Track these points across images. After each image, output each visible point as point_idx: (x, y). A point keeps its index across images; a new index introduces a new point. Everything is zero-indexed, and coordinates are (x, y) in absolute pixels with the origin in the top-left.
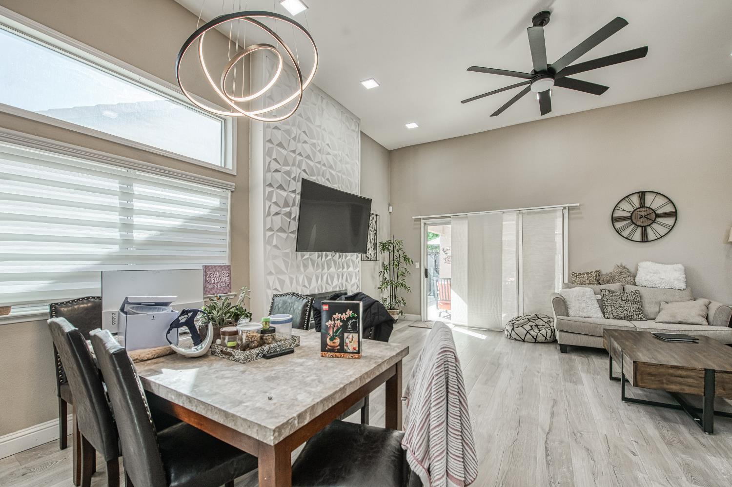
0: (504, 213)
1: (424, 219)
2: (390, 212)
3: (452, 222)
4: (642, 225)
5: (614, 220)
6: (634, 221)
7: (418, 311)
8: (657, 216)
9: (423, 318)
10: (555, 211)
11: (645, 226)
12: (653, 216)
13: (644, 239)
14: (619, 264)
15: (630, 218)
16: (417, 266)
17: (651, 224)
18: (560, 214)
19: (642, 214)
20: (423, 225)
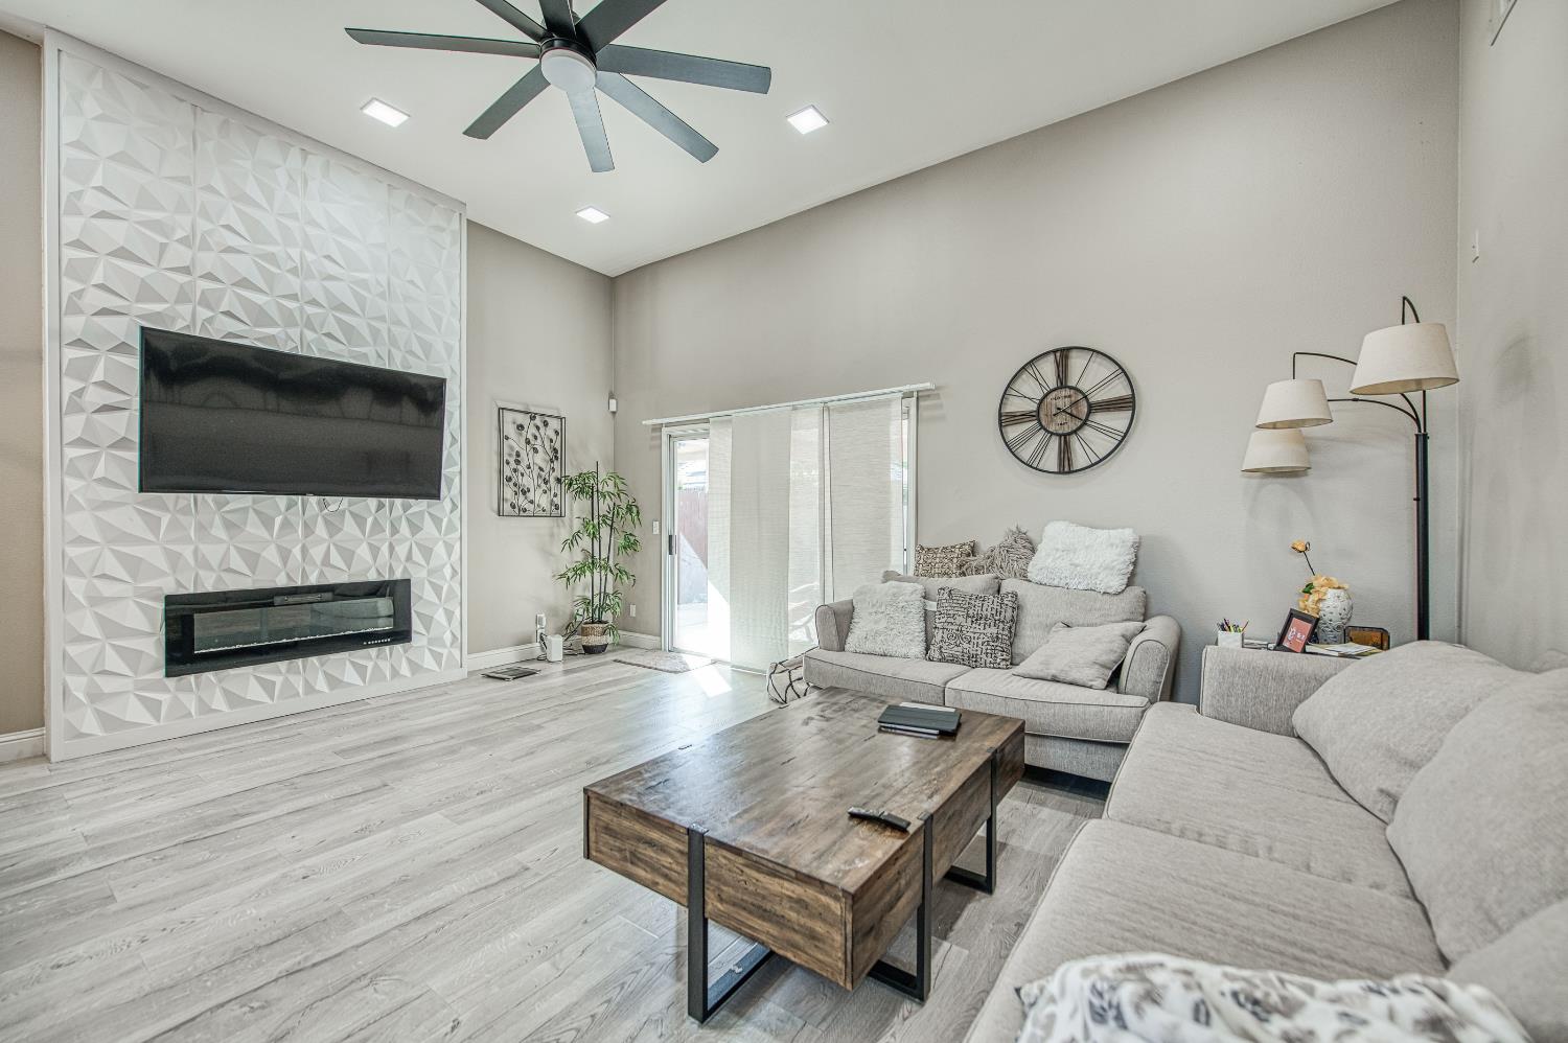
0: (795, 408)
1: (668, 425)
2: (614, 413)
3: (711, 432)
4: (1060, 432)
5: (1005, 420)
6: (1043, 423)
7: (657, 631)
8: (1093, 408)
9: (666, 645)
10: (888, 403)
11: (1065, 435)
12: (1086, 410)
13: (1065, 467)
14: (1014, 529)
15: (1035, 416)
16: (656, 531)
17: (1080, 428)
18: (896, 408)
19: (1060, 403)
20: (665, 439)
